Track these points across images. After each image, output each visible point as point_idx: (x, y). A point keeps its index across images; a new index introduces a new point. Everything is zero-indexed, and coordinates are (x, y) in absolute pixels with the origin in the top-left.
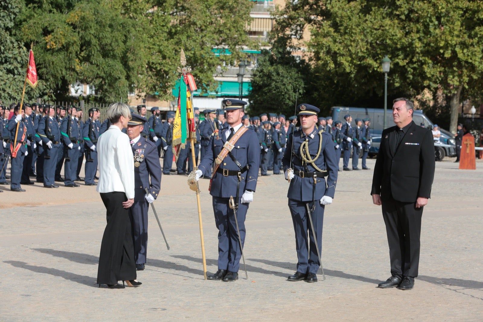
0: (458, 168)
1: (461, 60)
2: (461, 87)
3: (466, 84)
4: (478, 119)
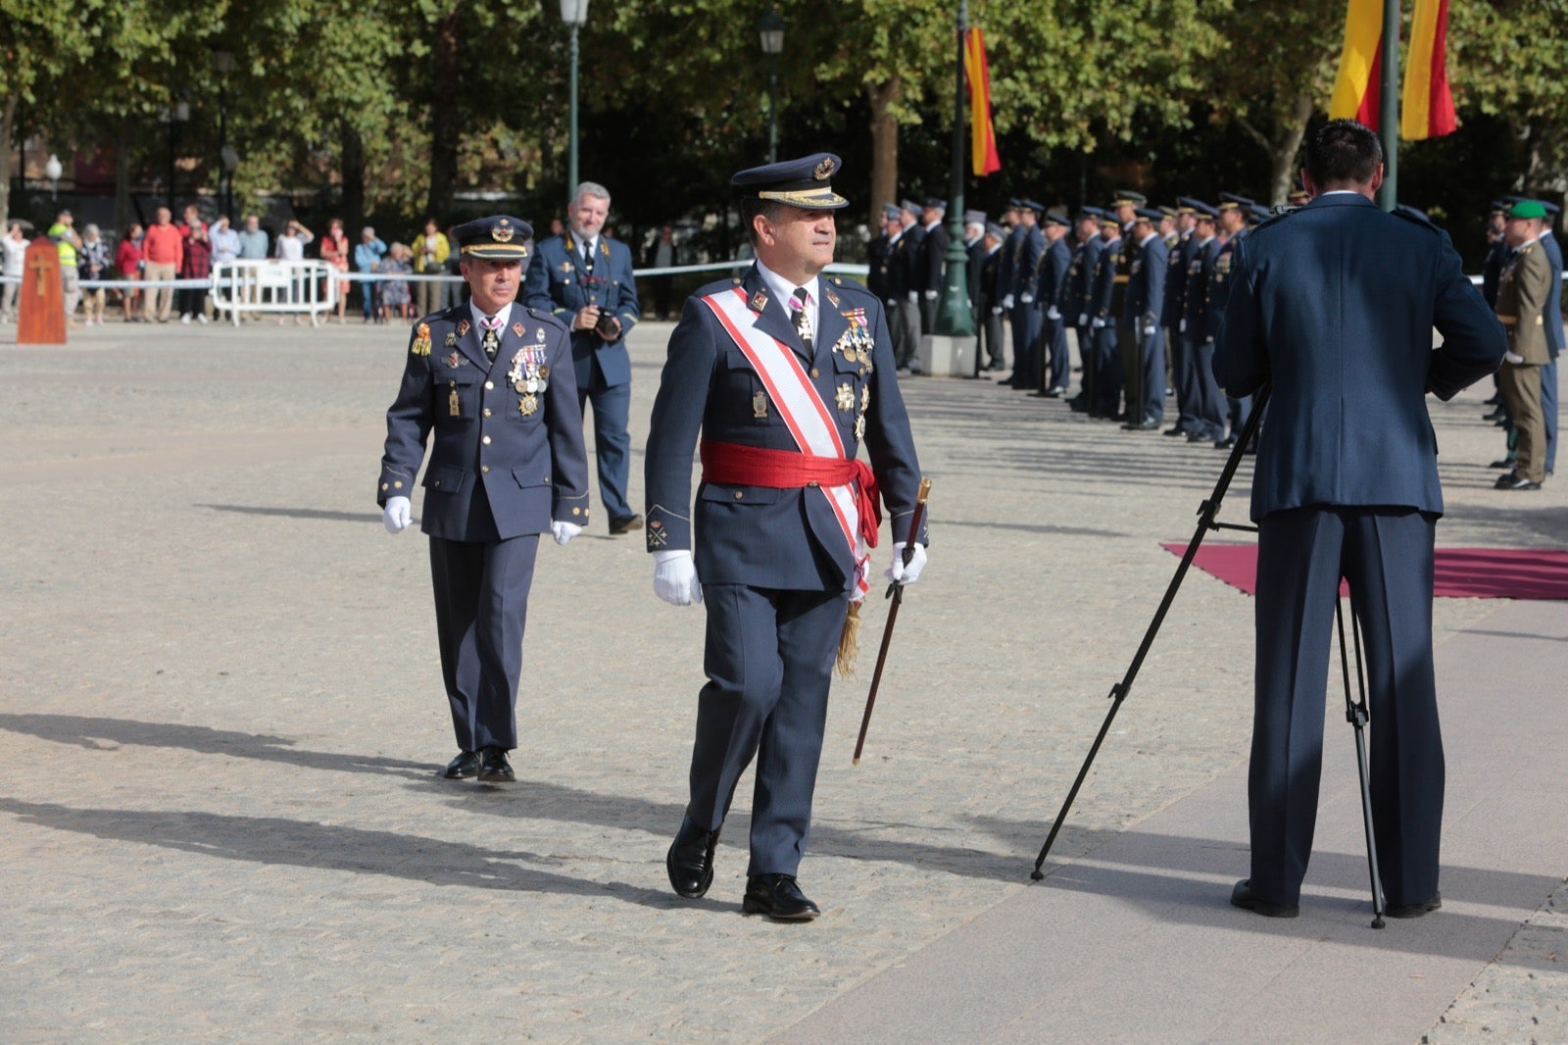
0: (14, 339)
1: (10, 18)
2: (13, 100)
3: (28, 89)
4: (70, 193)
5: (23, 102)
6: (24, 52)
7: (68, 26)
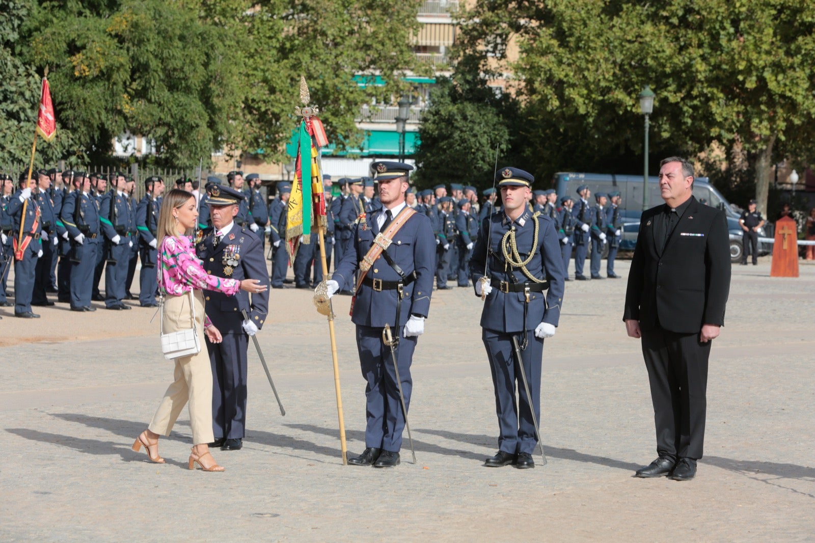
0: (769, 274)
1: (773, 93)
2: (773, 139)
3: (781, 132)
4: (802, 191)
5: (778, 140)
6: (780, 111)
7: (806, 97)
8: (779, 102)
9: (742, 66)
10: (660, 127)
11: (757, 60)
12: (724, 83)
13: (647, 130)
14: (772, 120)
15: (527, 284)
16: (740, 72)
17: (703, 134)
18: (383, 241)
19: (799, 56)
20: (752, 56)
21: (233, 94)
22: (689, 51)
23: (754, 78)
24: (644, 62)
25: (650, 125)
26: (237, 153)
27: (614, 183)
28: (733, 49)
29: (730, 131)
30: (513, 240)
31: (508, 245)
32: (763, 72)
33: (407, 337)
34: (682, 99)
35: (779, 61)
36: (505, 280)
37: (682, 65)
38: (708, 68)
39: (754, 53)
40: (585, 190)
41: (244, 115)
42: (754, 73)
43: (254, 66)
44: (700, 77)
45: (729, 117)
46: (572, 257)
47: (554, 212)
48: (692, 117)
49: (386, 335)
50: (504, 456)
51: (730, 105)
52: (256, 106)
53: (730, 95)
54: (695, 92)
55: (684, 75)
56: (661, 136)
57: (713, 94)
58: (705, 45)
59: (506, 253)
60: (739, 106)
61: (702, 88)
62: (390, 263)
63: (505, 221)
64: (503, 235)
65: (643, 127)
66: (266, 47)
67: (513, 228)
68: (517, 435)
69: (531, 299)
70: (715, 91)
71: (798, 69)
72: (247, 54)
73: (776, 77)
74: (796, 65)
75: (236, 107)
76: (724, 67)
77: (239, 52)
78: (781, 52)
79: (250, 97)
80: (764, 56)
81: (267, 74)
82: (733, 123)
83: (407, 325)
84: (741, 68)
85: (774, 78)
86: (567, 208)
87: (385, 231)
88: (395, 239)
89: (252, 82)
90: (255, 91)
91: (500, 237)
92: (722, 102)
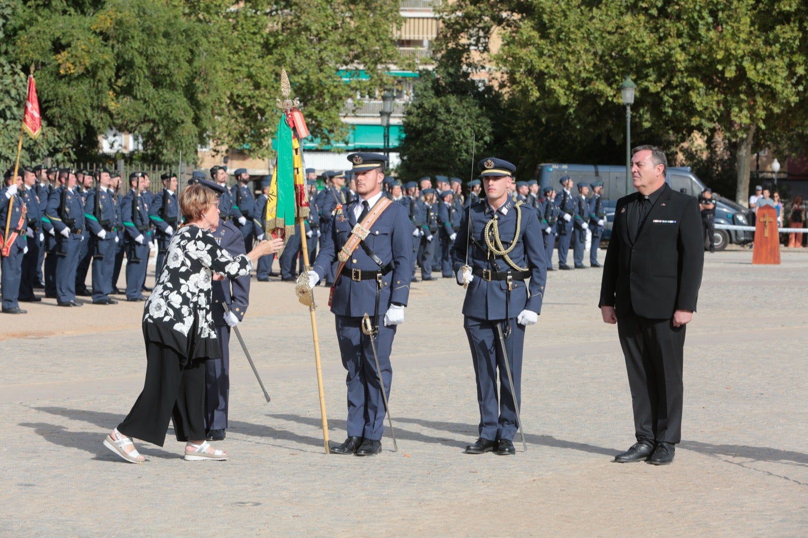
0: (751, 262)
1: (752, 82)
2: (753, 128)
3: (761, 121)
4: (784, 179)
5: (758, 129)
6: (759, 100)
7: (785, 86)
8: (759, 92)
9: (720, 55)
10: (641, 117)
11: (735, 49)
12: (704, 72)
13: (629, 120)
14: (751, 109)
15: (509, 272)
16: (719, 62)
17: (684, 124)
18: (361, 231)
19: (778, 45)
20: (730, 45)
21: (217, 90)
22: (667, 41)
23: (734, 68)
24: (625, 53)
25: (631, 115)
26: (224, 148)
27: (597, 174)
28: (711, 39)
29: (710, 120)
30: (496, 229)
31: (490, 234)
32: (742, 61)
33: (388, 326)
34: (663, 89)
35: (758, 50)
36: (488, 268)
37: (662, 55)
38: (688, 57)
39: (731, 42)
40: (567, 181)
41: (229, 111)
42: (733, 62)
43: (238, 62)
44: (680, 66)
45: (709, 106)
46: (555, 248)
47: (537, 202)
48: (673, 107)
49: (365, 324)
50: (484, 443)
51: (710, 94)
52: (241, 102)
53: (710, 85)
54: (675, 82)
55: (664, 65)
56: (642, 126)
57: (692, 83)
58: (684, 35)
59: (489, 241)
60: (719, 95)
61: (682, 78)
62: (368, 253)
63: (487, 210)
64: (486, 224)
65: (625, 118)
66: (250, 42)
67: (496, 217)
68: (497, 422)
69: (513, 287)
70: (695, 80)
71: (776, 58)
72: (231, 51)
73: (755, 66)
74: (774, 55)
75: (221, 103)
76: (704, 57)
77: (224, 49)
78: (760, 42)
79: (235, 92)
80: (742, 46)
81: (252, 69)
82: (714, 112)
83: (387, 314)
84: (719, 57)
85: (753, 67)
86: (549, 198)
87: (363, 222)
88: (372, 229)
89: (237, 77)
90: (240, 86)
91: (482, 225)
92: (702, 91)
